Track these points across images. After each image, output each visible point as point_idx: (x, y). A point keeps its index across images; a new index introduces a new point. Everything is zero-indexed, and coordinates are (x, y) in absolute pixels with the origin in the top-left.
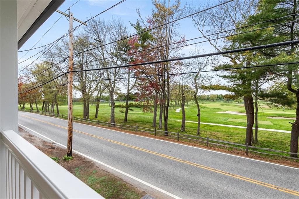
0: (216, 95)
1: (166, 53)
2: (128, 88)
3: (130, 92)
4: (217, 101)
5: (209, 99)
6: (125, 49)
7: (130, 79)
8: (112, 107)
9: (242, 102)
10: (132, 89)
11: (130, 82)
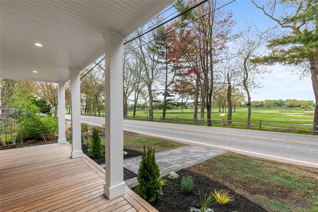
0: (272, 101)
1: (209, 33)
2: (166, 83)
3: (168, 88)
4: (275, 108)
5: (263, 106)
6: (162, 43)
7: (168, 75)
8: (151, 101)
9: (312, 109)
10: (170, 85)
11: (168, 78)
